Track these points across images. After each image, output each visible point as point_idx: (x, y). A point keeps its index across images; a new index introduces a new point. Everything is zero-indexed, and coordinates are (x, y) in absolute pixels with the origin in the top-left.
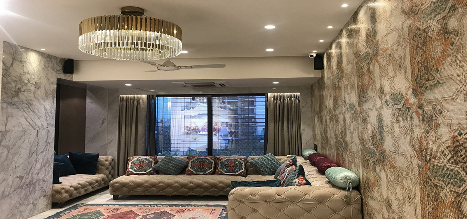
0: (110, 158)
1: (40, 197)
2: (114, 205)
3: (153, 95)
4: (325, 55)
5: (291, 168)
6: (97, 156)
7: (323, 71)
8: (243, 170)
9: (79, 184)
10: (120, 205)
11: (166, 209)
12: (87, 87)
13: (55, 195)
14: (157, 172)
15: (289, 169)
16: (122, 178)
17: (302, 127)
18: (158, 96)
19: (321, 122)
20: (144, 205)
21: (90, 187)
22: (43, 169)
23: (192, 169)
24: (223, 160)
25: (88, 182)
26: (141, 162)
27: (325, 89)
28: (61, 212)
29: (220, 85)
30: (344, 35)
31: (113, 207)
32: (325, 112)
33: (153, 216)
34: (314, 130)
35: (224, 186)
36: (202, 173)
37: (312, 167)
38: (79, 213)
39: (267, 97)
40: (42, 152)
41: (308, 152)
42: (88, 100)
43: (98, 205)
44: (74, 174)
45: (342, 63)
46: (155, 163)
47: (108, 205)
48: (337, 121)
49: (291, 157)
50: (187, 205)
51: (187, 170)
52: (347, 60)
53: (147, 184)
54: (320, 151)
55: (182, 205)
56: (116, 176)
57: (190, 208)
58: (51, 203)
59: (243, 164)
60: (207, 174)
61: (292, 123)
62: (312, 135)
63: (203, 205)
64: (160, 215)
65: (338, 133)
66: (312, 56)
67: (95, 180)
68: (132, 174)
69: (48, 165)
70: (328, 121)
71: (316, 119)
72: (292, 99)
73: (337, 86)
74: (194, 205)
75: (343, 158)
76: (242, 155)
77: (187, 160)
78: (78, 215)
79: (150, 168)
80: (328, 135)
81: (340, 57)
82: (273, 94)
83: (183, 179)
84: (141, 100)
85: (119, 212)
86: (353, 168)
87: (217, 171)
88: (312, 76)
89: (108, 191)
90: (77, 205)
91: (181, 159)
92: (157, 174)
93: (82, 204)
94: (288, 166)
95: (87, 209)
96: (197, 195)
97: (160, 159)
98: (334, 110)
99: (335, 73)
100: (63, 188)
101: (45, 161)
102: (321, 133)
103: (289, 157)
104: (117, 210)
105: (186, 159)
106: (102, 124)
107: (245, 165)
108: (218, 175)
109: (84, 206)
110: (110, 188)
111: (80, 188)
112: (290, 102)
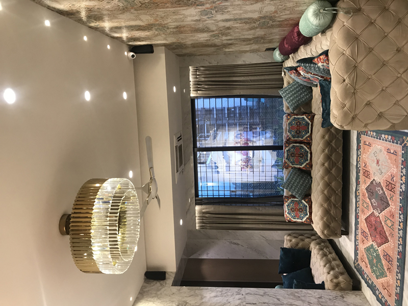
0: (286, 238)
1: (344, 301)
2: (356, 235)
3: (196, 200)
4: (130, 43)
5: (301, 72)
6: (283, 249)
7: (155, 45)
8: (305, 117)
9: (325, 266)
10: (356, 229)
11: (363, 187)
12: (186, 257)
13: (341, 287)
14: (307, 195)
15: (302, 73)
16: (316, 227)
17: (240, 63)
18: (197, 195)
19: (231, 44)
20: (356, 207)
21: (329, 256)
22: (303, 298)
23: (303, 164)
24: (290, 136)
25: (322, 257)
26: (292, 210)
27: (182, 42)
28: (366, 282)
29: (178, 141)
30: (96, 24)
31: (360, 236)
32: (217, 41)
33: (373, 200)
34: (245, 52)
35: (329, 133)
36: (309, 155)
37: (299, 51)
38: (369, 266)
39: (197, 97)
40: (278, 299)
41: (277, 56)
42: (204, 257)
43: (356, 249)
44: (311, 270)
45: (140, 26)
46: (294, 197)
47: (356, 240)
48: (229, 28)
49: (285, 73)
50: (357, 168)
51: (304, 169)
52: (133, 20)
53: (326, 205)
54: (276, 45)
55: (358, 172)
56: (313, 232)
57: (362, 165)
58: (353, 292)
59: (296, 116)
60: (311, 150)
61: (234, 73)
62: (252, 54)
63: (357, 154)
64: (372, 193)
65: (247, 26)
66: (133, 56)
67: (319, 251)
68: (310, 219)
69: (296, 294)
70: (229, 38)
71: (227, 50)
72: (198, 73)
73: (175, 30)
74: (357, 162)
75: (286, 20)
76: (283, 118)
77: (290, 168)
78: (372, 267)
79: (302, 202)
80: (251, 37)
81: (131, 28)
82: (191, 91)
83: (317, 173)
84: (203, 211)
85: (367, 230)
86: (300, 8)
87: (305, 141)
88: (163, 56)
89: (336, 240)
90: (355, 267)
91: (288, 174)
92: (311, 196)
93: (354, 263)
94: (299, 74)
95: (361, 259)
96: (342, 158)
97: (287, 193)
98: (213, 31)
99: (156, 32)
100: (331, 280)
101: (292, 297)
102: (248, 45)
103: (285, 74)
104: (363, 232)
105: (288, 170)
106: (238, 244)
107: (297, 115)
108: (312, 140)
109: (357, 261)
110: (331, 238)
111: (330, 265)
112: (203, 76)
